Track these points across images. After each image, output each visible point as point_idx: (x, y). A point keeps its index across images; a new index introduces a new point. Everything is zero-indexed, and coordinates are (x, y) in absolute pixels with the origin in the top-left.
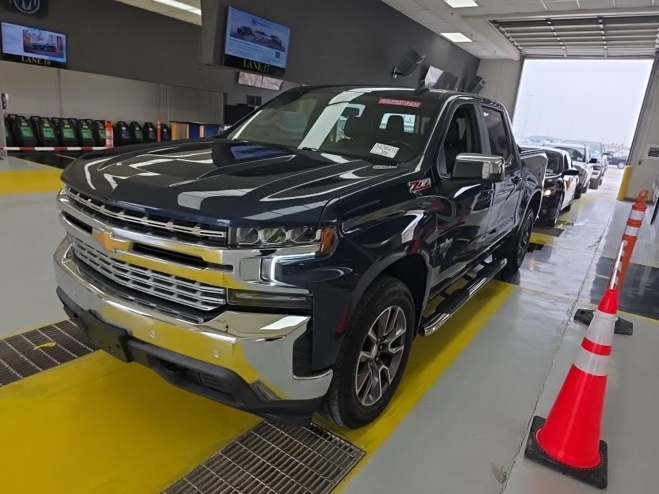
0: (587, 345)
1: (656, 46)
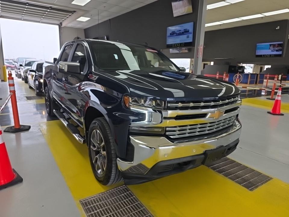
1: (61, 21)
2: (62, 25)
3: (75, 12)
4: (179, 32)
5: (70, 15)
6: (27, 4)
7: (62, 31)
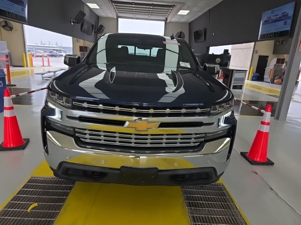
0: (263, 123)
1: (166, 17)
2: (167, 21)
3: (174, 5)
4: (276, 17)
5: (171, 10)
6: (134, 4)
7: (167, 27)
